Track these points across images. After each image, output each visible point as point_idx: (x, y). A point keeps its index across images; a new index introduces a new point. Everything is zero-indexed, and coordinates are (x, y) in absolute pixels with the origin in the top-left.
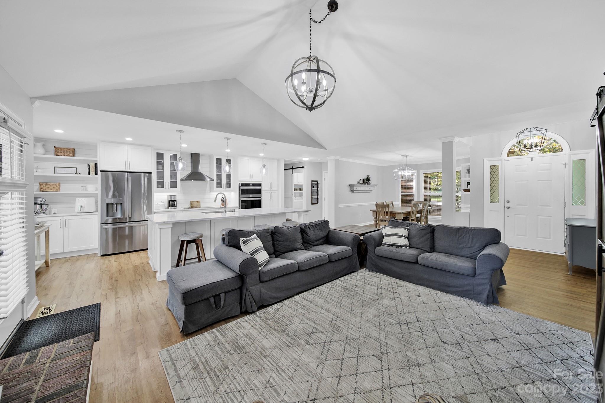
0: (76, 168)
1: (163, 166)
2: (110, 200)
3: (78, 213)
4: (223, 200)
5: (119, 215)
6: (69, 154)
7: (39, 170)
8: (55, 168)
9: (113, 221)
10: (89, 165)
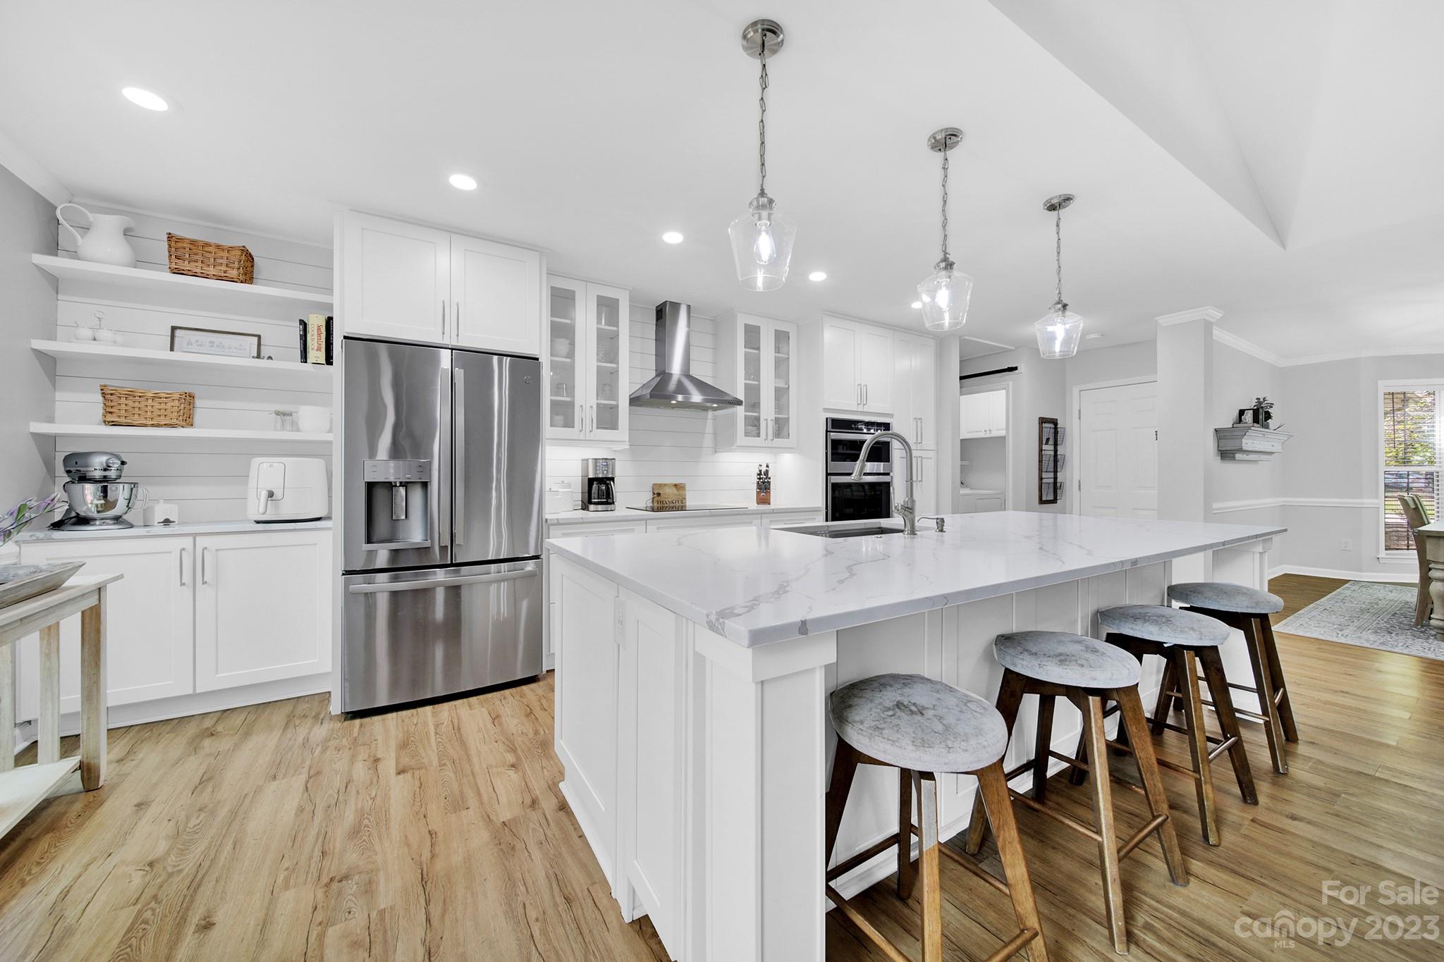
0: (259, 337)
1: (572, 344)
2: (383, 468)
3: (258, 522)
4: (764, 485)
5: (415, 535)
6: (224, 268)
7: (104, 334)
8: (178, 332)
9: (393, 563)
10: (304, 324)
